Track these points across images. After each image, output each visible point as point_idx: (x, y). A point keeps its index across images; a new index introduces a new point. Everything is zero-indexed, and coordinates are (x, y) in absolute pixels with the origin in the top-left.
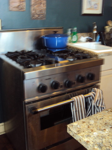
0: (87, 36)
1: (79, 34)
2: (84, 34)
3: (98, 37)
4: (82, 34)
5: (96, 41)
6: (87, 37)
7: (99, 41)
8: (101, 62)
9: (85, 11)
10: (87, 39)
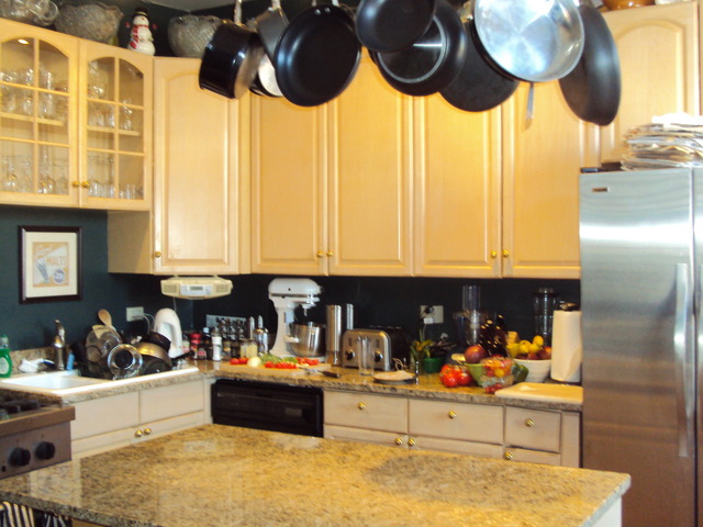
0: (40, 357)
1: (17, 355)
2: (32, 352)
3: (71, 358)
4: (23, 352)
5: (65, 368)
6: (42, 360)
7: (74, 367)
8: (71, 414)
9: (32, 290)
10: (40, 364)
